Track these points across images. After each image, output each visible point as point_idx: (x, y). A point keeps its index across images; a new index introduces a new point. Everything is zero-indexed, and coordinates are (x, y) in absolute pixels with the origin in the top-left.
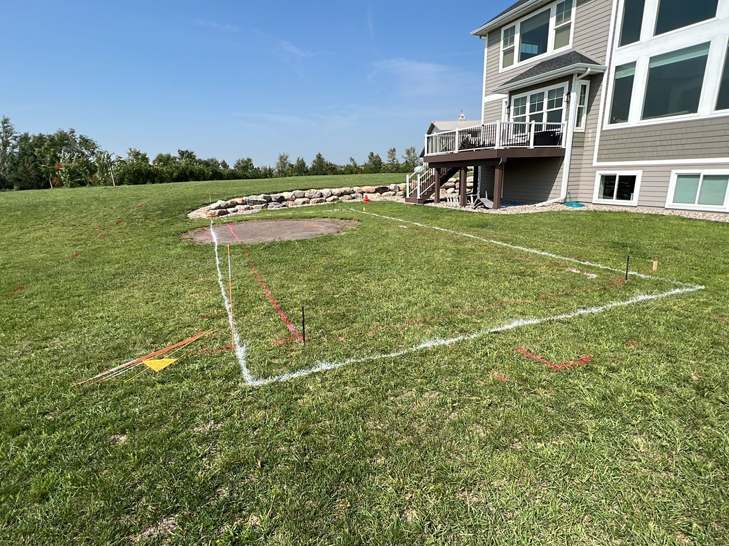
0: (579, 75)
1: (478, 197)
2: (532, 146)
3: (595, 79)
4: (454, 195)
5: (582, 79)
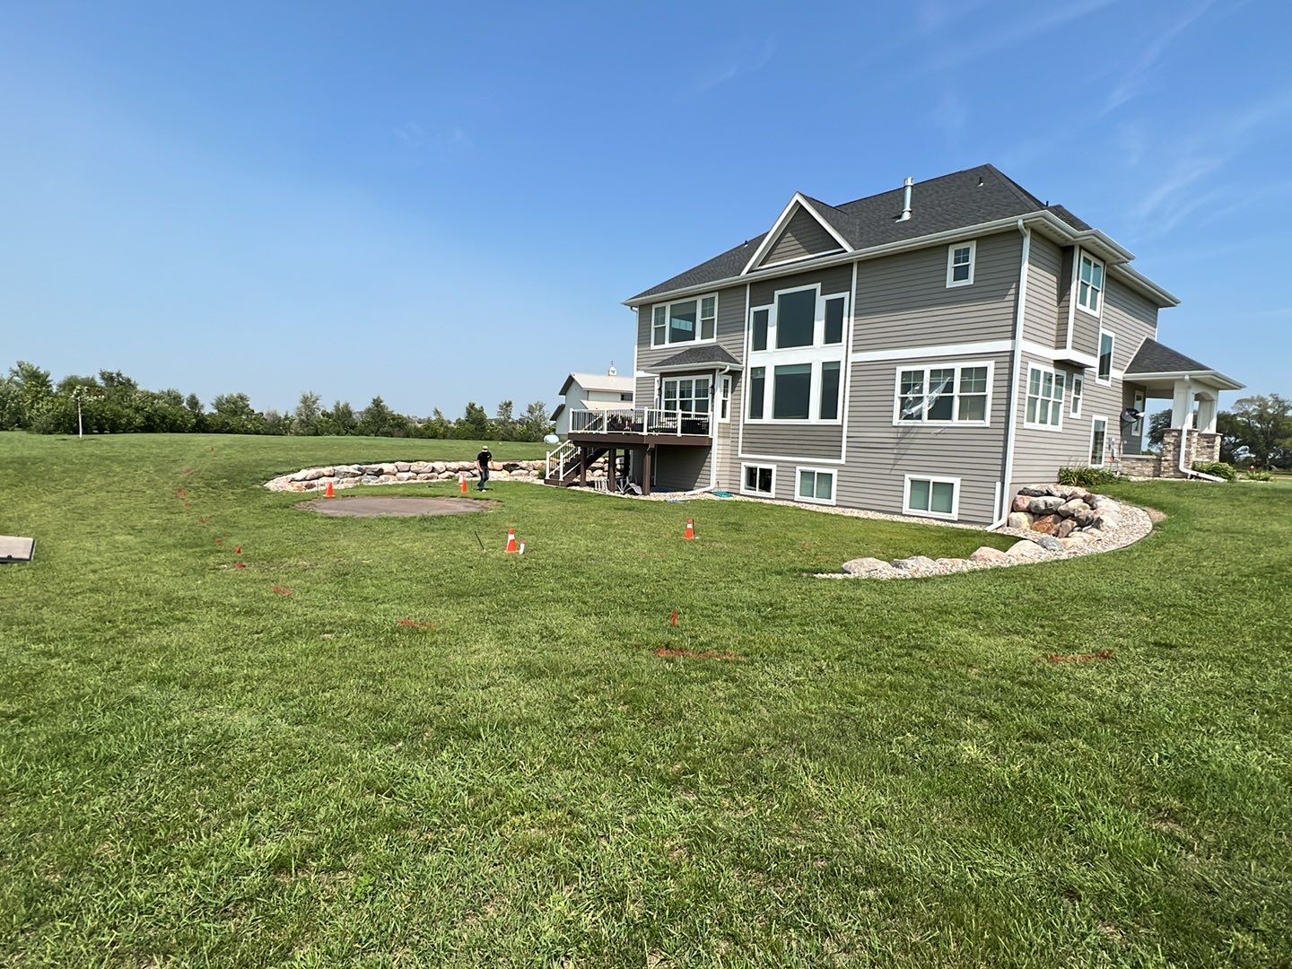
0: (721, 370)
1: (628, 482)
2: (679, 434)
3: (736, 374)
4: (602, 479)
5: (725, 374)
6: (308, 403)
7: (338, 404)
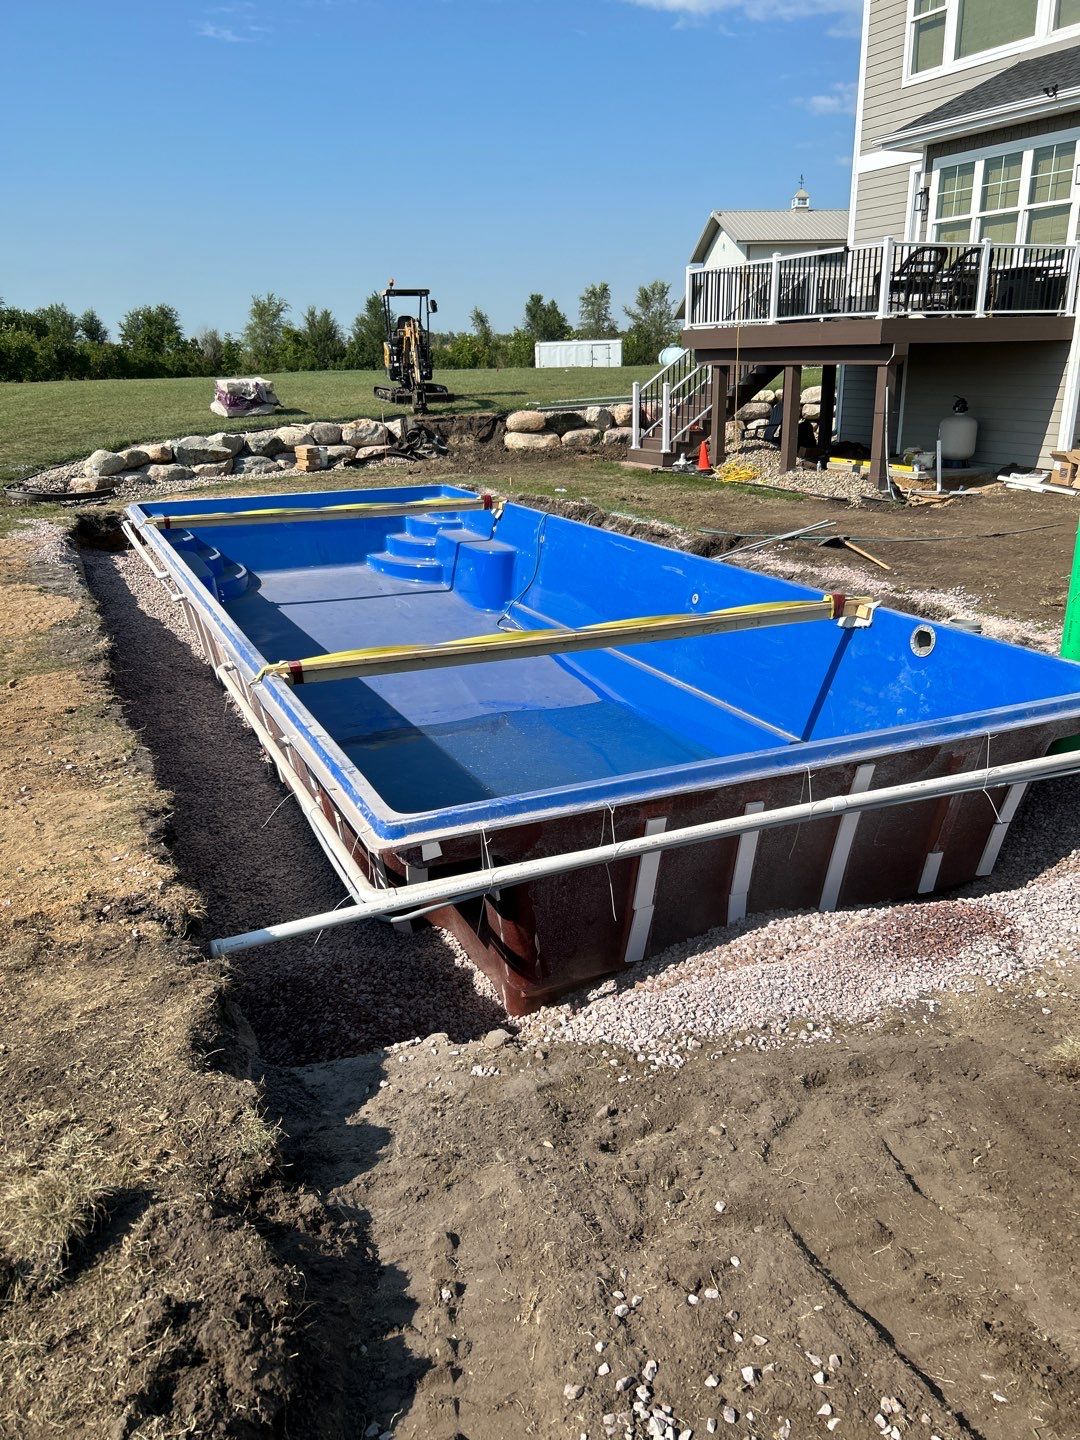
2: (980, 311)
6: (266, 313)
7: (312, 314)
